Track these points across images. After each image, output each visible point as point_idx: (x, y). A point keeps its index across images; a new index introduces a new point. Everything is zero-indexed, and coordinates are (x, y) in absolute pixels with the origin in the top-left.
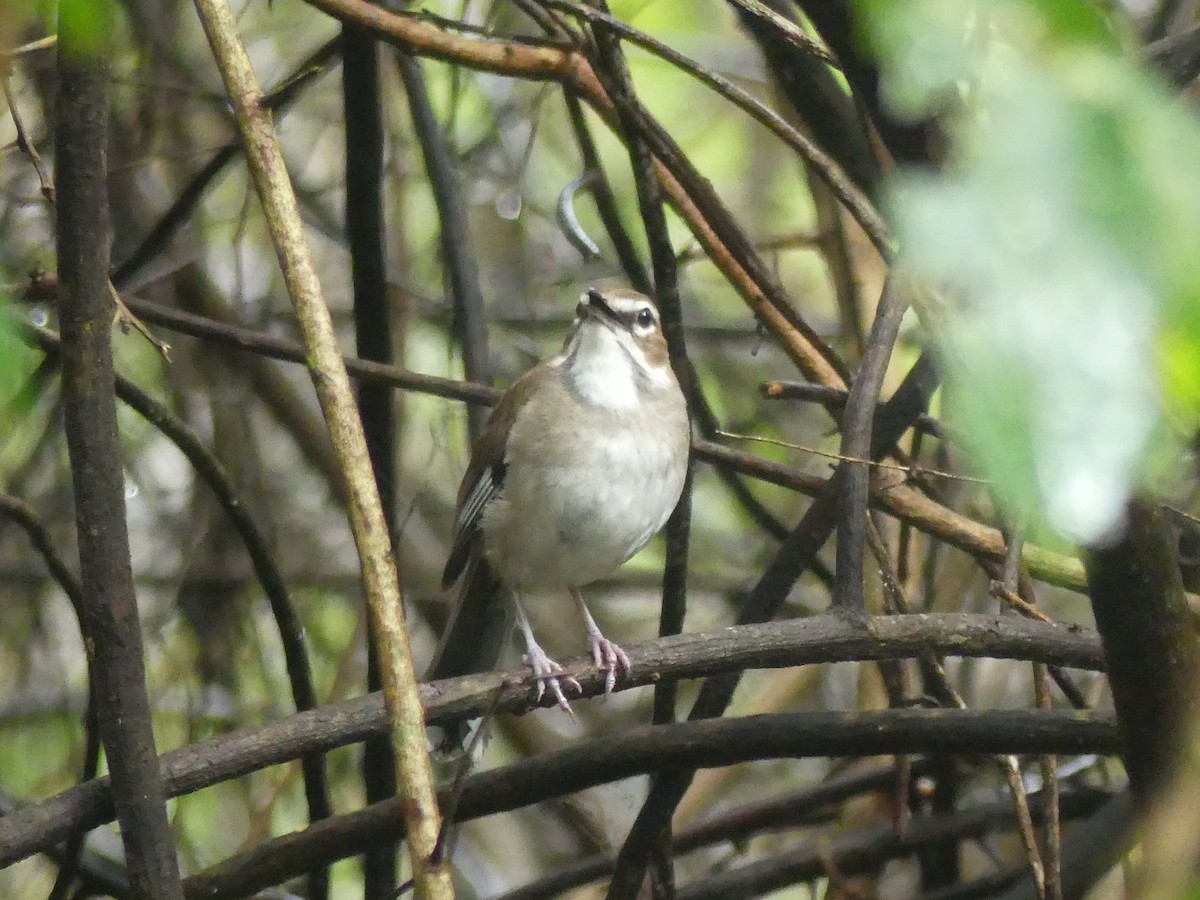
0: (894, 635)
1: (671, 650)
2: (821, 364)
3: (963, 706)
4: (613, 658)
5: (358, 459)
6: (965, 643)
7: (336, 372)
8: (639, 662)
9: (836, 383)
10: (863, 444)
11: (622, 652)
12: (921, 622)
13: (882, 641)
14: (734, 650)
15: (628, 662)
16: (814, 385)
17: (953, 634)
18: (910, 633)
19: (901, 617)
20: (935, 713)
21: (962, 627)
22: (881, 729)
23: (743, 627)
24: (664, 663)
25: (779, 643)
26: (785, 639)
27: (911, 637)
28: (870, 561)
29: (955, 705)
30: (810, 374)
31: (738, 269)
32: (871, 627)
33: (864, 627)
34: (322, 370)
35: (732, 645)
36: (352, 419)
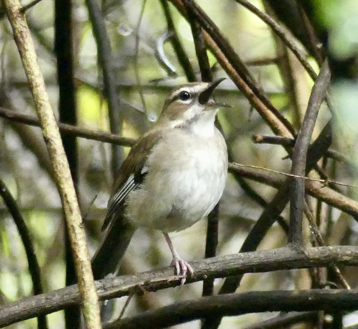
0: (317, 257)
1: (212, 264)
2: (281, 126)
3: (349, 288)
4: (185, 268)
5: (66, 179)
6: (350, 260)
7: (56, 138)
8: (197, 270)
9: (288, 135)
10: (302, 166)
11: (189, 266)
12: (329, 250)
13: (312, 259)
14: (242, 264)
15: (192, 270)
16: (278, 136)
17: (344, 256)
18: (324, 255)
19: (320, 248)
20: (336, 291)
21: (349, 252)
22: (310, 299)
23: (246, 254)
24: (209, 270)
25: (263, 261)
26: (266, 259)
27: (325, 257)
28: (306, 221)
29: (345, 287)
30: (276, 131)
31: (241, 81)
32: (306, 253)
33: (303, 253)
34: (49, 137)
35: (241, 261)
36: (64, 160)
